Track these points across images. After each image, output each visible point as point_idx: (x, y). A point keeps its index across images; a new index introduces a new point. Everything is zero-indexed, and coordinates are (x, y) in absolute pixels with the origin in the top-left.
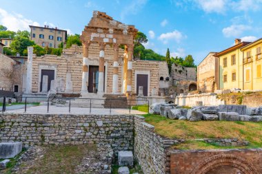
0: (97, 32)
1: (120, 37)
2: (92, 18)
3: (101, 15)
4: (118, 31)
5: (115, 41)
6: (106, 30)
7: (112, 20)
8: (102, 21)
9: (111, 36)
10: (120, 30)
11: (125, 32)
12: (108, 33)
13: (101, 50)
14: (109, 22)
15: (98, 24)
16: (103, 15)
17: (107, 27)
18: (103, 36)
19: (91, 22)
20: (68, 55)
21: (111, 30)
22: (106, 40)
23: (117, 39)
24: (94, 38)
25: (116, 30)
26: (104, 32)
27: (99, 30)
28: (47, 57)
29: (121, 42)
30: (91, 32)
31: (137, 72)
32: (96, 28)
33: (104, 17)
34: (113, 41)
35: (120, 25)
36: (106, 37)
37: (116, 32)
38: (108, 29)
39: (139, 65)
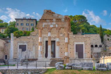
0: (46, 22)
1: (60, 23)
2: (43, 14)
3: (48, 12)
4: (58, 20)
5: (57, 26)
6: (51, 20)
7: (55, 14)
8: (49, 15)
9: (54, 23)
10: (59, 19)
11: (63, 20)
12: (53, 22)
13: (49, 32)
14: (53, 15)
15: (46, 17)
16: (49, 11)
17: (52, 18)
18: (49, 24)
20: (34, 35)
21: (54, 20)
22: (51, 26)
23: (58, 25)
24: (45, 25)
25: (57, 19)
26: (50, 22)
27: (47, 21)
28: (22, 38)
29: (61, 26)
30: (43, 22)
31: (76, 43)
32: (46, 20)
33: (50, 12)
34: (55, 26)
35: (60, 16)
36: (51, 24)
37: (57, 20)
38: (52, 19)
39: (77, 39)
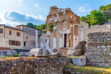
0: (52, 17)
1: (62, 17)
3: (53, 8)
5: (60, 20)
7: (58, 9)
8: (54, 11)
11: (64, 13)
12: (57, 16)
14: (57, 11)
15: (52, 13)
18: (54, 18)
19: (50, 13)
24: (51, 21)
29: (63, 19)
30: (50, 18)
32: (51, 15)
34: (59, 20)
35: (62, 10)
36: (56, 19)
37: (60, 14)
38: (56, 14)
39: (92, 29)
